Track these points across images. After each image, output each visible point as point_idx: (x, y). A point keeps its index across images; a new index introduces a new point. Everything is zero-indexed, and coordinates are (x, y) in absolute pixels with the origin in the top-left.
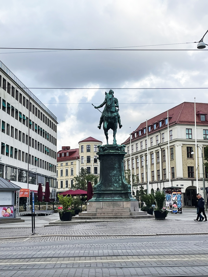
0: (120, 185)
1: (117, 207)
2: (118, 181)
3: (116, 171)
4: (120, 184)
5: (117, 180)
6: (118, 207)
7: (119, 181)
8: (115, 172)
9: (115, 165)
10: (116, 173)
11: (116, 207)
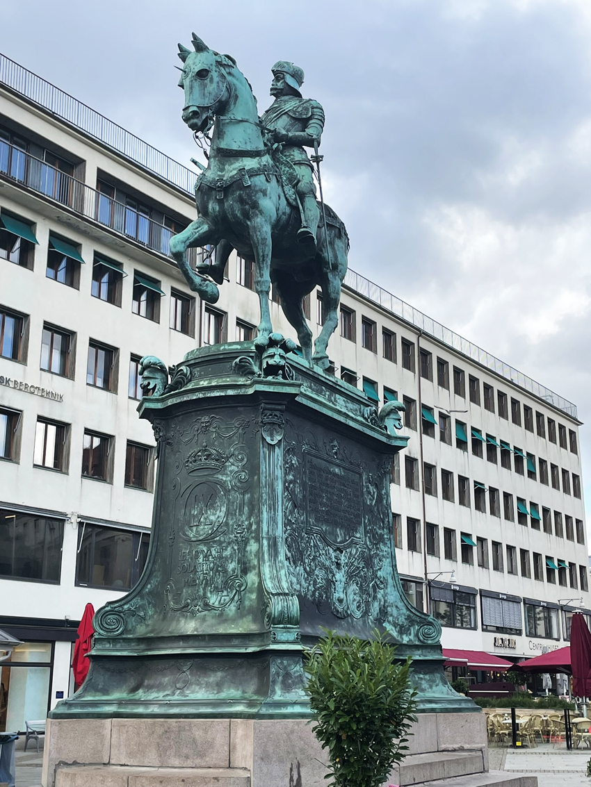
0: (247, 603)
1: (187, 757)
2: (238, 572)
3: (224, 509)
4: (251, 592)
5: (231, 566)
6: (189, 763)
7: (245, 571)
8: (217, 515)
9: (222, 469)
10: (227, 524)
11: (177, 762)
